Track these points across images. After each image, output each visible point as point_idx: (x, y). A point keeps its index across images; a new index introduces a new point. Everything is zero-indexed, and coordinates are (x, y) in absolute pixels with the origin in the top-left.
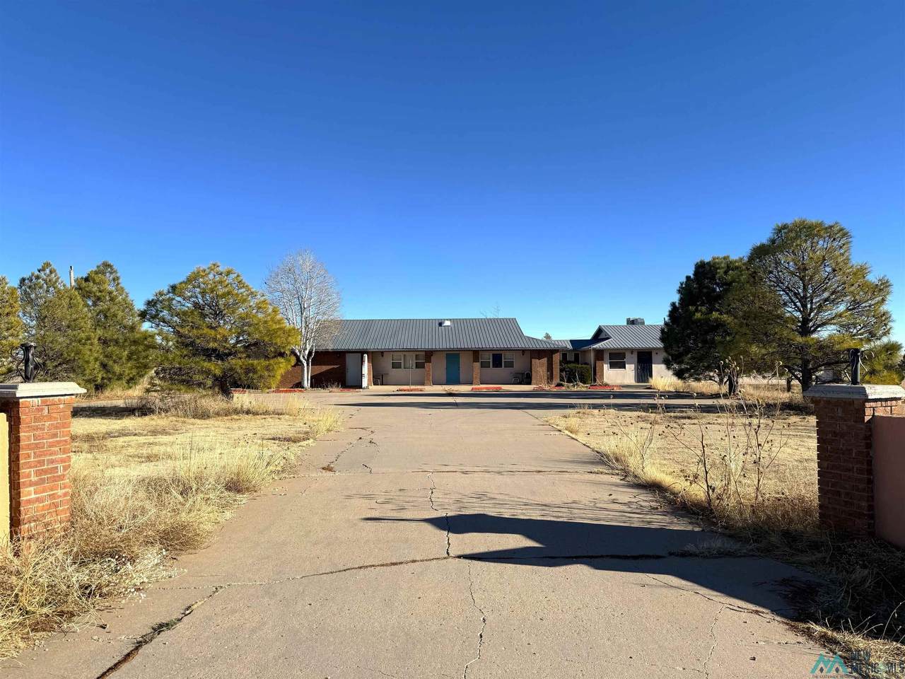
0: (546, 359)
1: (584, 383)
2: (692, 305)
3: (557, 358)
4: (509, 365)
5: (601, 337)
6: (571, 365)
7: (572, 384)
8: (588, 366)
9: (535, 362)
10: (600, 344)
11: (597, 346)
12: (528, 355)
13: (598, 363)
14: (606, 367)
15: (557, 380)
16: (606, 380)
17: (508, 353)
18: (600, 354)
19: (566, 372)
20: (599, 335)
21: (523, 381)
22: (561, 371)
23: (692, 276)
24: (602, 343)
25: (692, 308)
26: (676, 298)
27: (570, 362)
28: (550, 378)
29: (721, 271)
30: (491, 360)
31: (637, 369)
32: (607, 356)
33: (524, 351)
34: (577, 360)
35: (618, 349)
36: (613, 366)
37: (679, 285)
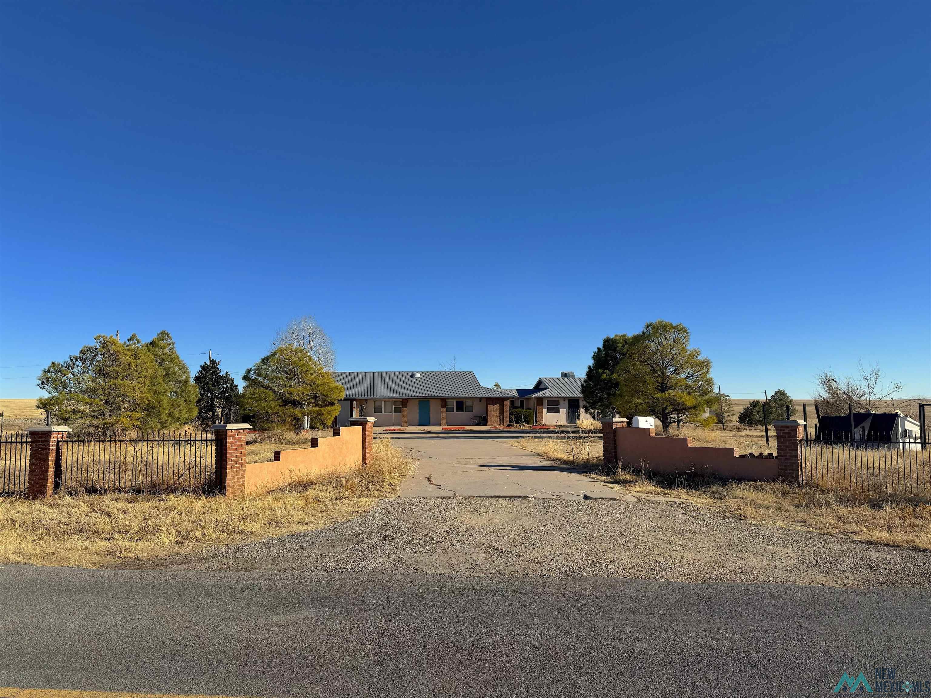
0: (498, 405)
1: (528, 424)
2: (600, 369)
3: (507, 404)
4: (470, 409)
5: (541, 387)
6: (518, 410)
7: (519, 425)
8: (531, 411)
9: (490, 407)
10: (540, 393)
11: (538, 394)
12: (484, 401)
13: (539, 408)
14: (545, 411)
15: (507, 422)
16: (544, 422)
17: (467, 400)
18: (540, 401)
19: (515, 415)
20: (540, 386)
21: (480, 423)
22: (511, 414)
23: (602, 348)
24: (542, 392)
25: (600, 371)
26: (591, 362)
27: (517, 408)
28: (502, 421)
29: (620, 346)
30: (455, 406)
31: (568, 413)
32: (545, 403)
33: (481, 399)
34: (522, 406)
35: (553, 397)
36: (550, 410)
37: (593, 354)
